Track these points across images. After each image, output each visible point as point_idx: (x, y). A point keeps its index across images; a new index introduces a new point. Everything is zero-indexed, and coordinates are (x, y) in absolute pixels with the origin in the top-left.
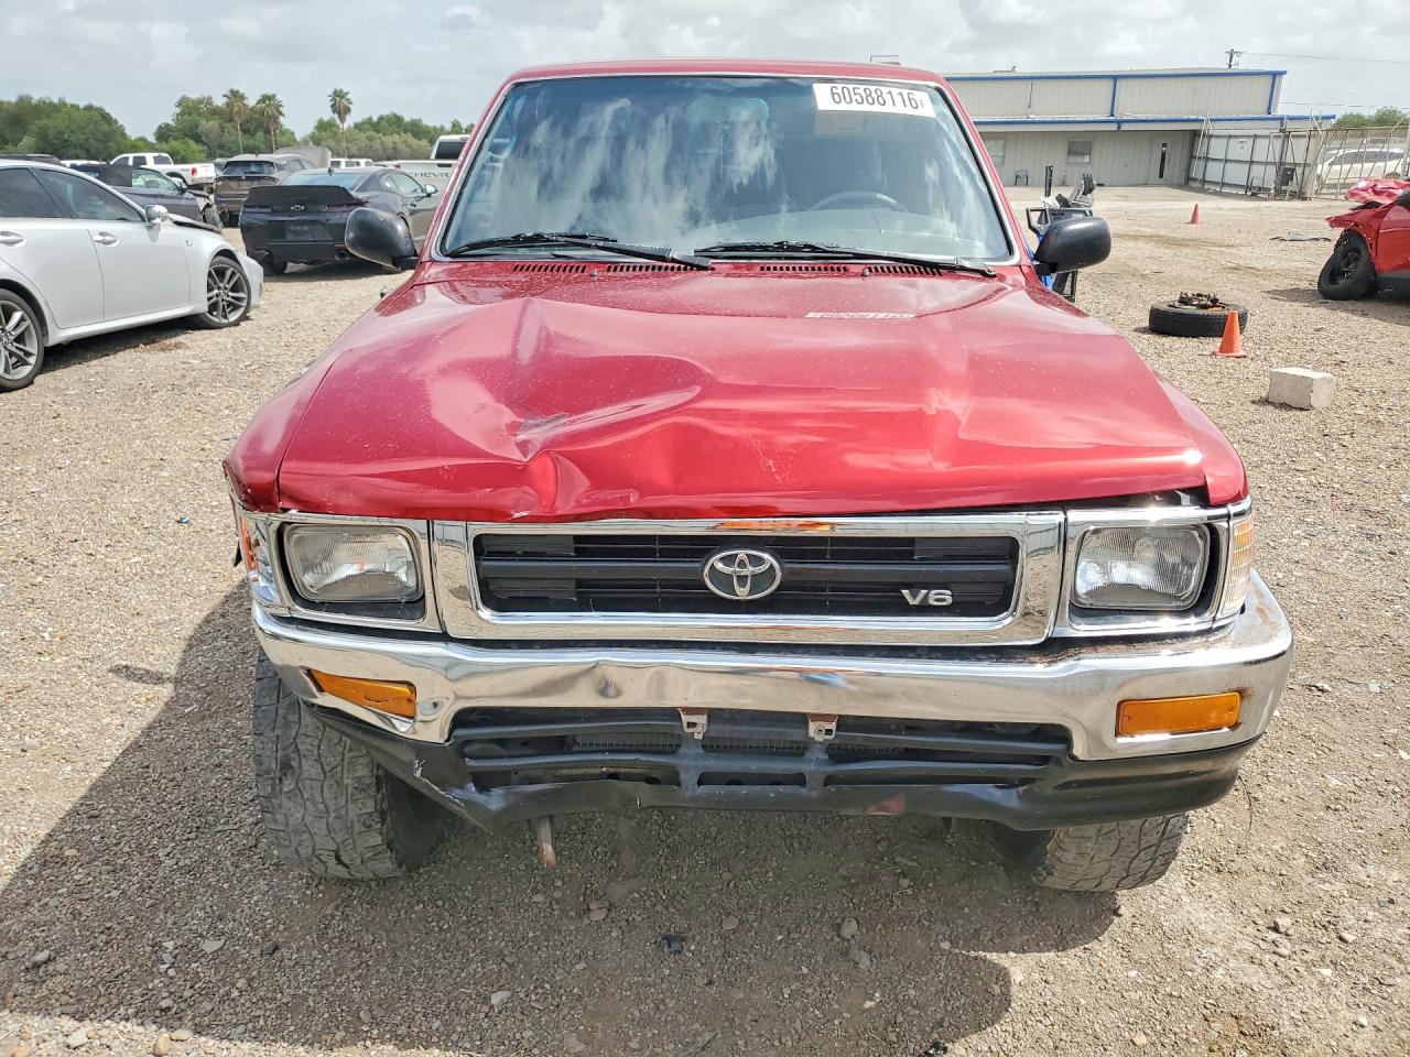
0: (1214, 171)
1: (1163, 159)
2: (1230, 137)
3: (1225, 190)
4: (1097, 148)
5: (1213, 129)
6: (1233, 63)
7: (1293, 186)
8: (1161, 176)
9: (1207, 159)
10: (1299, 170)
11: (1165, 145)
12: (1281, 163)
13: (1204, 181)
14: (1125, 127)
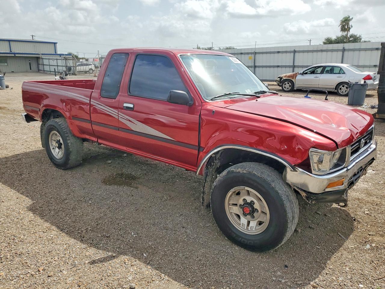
0: (47, 68)
1: (30, 64)
2: (49, 59)
3: (51, 73)
4: (9, 61)
5: (43, 57)
6: (33, 38)
7: (71, 72)
8: (31, 69)
9: (44, 65)
10: (72, 68)
11: (30, 61)
12: (67, 66)
13: (44, 71)
14: (17, 55)
